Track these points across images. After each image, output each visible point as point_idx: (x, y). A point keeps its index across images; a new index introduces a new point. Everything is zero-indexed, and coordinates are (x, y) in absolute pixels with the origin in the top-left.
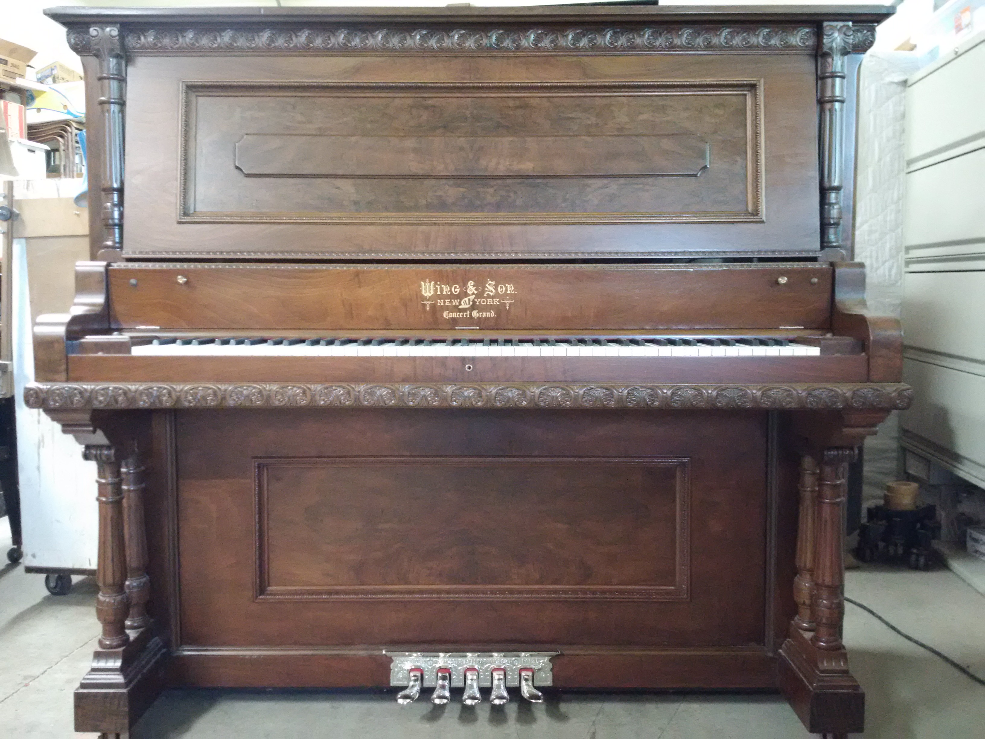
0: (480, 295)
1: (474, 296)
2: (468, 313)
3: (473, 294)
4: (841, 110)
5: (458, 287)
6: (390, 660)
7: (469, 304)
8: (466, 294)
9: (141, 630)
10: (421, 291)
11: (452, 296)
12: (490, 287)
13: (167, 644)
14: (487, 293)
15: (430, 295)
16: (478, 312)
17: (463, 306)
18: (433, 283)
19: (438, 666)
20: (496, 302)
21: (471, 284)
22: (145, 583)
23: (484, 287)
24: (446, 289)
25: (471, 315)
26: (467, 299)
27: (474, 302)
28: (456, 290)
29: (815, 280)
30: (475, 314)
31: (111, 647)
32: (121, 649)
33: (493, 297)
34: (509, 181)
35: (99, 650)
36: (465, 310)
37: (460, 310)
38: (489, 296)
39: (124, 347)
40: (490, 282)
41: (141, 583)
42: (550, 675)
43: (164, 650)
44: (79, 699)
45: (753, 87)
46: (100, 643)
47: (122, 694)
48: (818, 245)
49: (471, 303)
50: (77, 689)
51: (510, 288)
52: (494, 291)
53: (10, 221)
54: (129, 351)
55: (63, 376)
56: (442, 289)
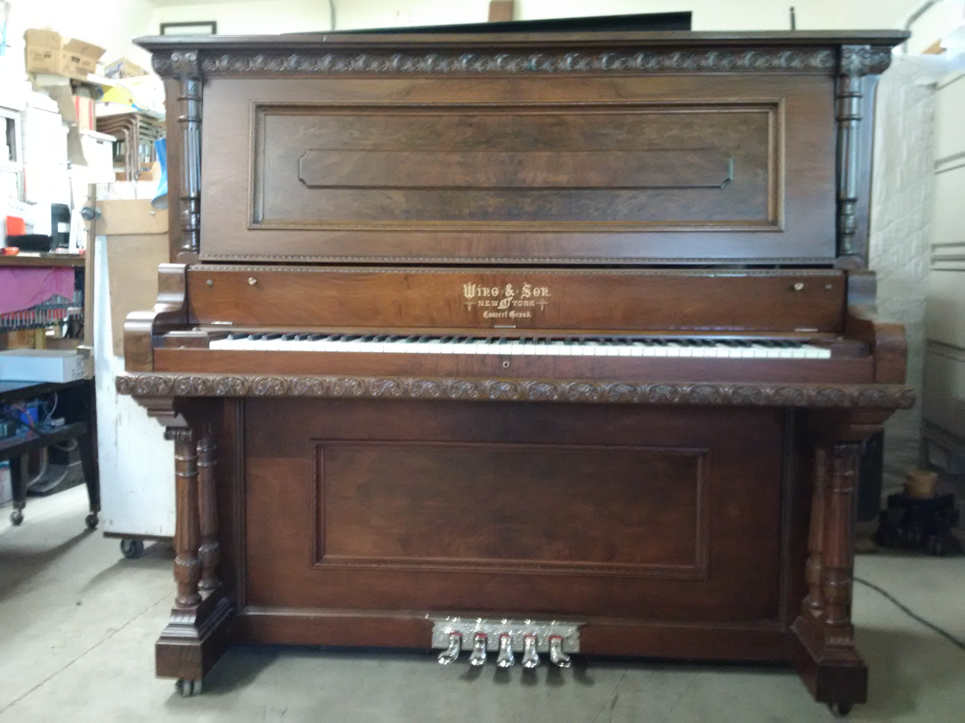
0: (516, 297)
1: (511, 298)
2: (506, 313)
3: (511, 296)
4: (858, 128)
5: (497, 289)
6: (432, 625)
7: (507, 305)
8: (504, 297)
9: (211, 592)
10: (463, 293)
11: (491, 298)
12: (526, 290)
13: (234, 604)
14: (523, 295)
15: (472, 296)
16: (516, 312)
17: (501, 307)
18: (474, 286)
19: (475, 631)
20: (532, 303)
21: (509, 287)
22: (216, 550)
23: (521, 289)
24: (486, 292)
25: (508, 314)
26: (505, 300)
27: (512, 304)
28: (496, 292)
29: (829, 287)
30: (512, 314)
31: (185, 605)
32: (195, 608)
33: (529, 299)
34: (545, 192)
35: (176, 608)
36: (503, 311)
37: (499, 311)
38: (525, 298)
39: (203, 342)
40: (526, 286)
41: (211, 550)
42: (577, 643)
43: (231, 610)
44: (160, 649)
45: (774, 106)
46: (177, 601)
47: (196, 647)
48: (832, 253)
49: (509, 304)
50: (157, 642)
51: (545, 291)
52: (530, 294)
53: (93, 220)
54: (208, 346)
55: (150, 367)
56: (482, 292)
